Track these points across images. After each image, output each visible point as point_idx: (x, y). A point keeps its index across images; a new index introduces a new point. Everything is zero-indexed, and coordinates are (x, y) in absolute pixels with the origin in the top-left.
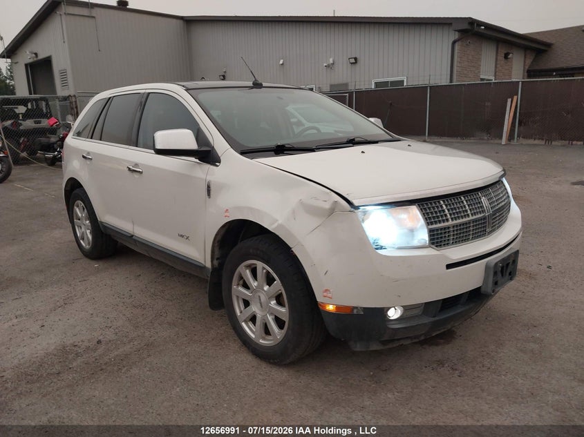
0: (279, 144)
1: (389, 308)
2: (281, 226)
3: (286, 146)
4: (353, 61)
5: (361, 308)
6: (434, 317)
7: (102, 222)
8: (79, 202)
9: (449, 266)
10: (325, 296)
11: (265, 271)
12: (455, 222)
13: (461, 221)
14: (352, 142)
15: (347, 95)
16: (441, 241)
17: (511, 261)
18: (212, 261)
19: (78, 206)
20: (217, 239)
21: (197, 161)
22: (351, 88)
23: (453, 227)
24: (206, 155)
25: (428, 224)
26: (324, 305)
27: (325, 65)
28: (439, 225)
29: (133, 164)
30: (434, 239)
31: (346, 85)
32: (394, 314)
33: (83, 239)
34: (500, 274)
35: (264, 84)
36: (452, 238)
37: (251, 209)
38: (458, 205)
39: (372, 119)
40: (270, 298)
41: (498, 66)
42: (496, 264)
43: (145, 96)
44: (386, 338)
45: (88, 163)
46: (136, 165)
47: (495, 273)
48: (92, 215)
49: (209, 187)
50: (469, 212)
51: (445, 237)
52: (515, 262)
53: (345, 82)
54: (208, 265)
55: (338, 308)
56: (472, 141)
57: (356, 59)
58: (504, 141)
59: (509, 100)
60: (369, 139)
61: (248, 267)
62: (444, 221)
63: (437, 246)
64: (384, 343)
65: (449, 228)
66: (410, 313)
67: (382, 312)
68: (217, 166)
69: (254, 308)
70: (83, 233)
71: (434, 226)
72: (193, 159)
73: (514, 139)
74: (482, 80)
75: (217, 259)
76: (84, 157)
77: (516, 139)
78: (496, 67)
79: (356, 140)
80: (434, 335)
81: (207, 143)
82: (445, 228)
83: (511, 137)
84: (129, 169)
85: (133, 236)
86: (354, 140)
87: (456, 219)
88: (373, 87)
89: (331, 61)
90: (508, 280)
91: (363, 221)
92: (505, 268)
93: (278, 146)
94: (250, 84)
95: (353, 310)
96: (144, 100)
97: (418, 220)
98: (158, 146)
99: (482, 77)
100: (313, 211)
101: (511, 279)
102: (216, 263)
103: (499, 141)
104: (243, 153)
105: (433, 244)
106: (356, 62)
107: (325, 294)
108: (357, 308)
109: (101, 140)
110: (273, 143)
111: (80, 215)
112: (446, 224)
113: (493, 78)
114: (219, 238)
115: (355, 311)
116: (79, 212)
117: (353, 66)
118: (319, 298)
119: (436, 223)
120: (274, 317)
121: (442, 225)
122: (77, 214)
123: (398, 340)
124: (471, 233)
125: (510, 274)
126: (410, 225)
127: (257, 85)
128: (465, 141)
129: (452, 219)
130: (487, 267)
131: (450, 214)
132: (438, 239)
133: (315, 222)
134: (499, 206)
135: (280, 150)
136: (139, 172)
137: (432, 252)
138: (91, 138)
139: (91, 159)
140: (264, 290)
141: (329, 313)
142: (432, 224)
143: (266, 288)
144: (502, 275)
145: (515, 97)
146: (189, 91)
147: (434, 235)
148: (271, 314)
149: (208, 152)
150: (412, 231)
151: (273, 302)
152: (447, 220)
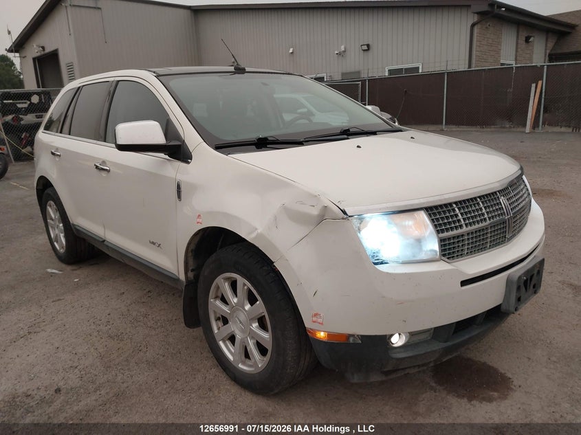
0: (261, 136)
1: (392, 335)
2: (260, 236)
3: (269, 139)
4: (365, 48)
5: (358, 336)
6: (446, 342)
7: (74, 225)
8: (52, 203)
9: (464, 283)
10: (314, 322)
11: (246, 287)
12: (470, 228)
13: (476, 226)
14: (346, 134)
15: (360, 83)
16: (453, 252)
17: (535, 272)
18: (186, 273)
19: (50, 206)
20: (190, 250)
21: (167, 157)
22: (364, 76)
23: (468, 234)
24: (177, 151)
25: (438, 232)
26: (314, 331)
27: (336, 52)
28: (451, 233)
29: (100, 162)
30: (445, 250)
31: (359, 72)
32: (397, 341)
33: (57, 242)
34: (523, 289)
35: (247, 69)
36: (466, 247)
37: (226, 215)
38: (473, 208)
39: (370, 107)
40: (252, 320)
41: (519, 50)
42: (520, 277)
43: (114, 85)
44: (389, 368)
45: (57, 159)
46: (104, 162)
47: (519, 288)
48: (64, 217)
49: (179, 187)
50: (486, 216)
51: (458, 246)
52: (540, 273)
53: (357, 69)
54: (182, 277)
55: (330, 335)
56: (493, 129)
57: (368, 46)
58: (528, 129)
59: (534, 85)
60: (366, 130)
61: (227, 279)
62: (456, 228)
63: (448, 258)
64: (387, 373)
65: (463, 235)
66: (416, 339)
67: (385, 340)
68: (188, 163)
69: (233, 327)
70: (57, 235)
71: (446, 234)
72: (162, 155)
73: (538, 127)
74: (502, 64)
75: (192, 270)
76: (53, 154)
77: (540, 127)
78: (517, 51)
79: (351, 130)
80: (444, 360)
81: (177, 136)
82: (458, 237)
83: (535, 125)
84: (97, 167)
85: (104, 241)
86: (348, 130)
87: (470, 224)
88: (387, 74)
89: (343, 48)
90: (532, 295)
91: (359, 230)
92: (529, 282)
93: (260, 139)
94: (232, 69)
95: (349, 338)
96: (112, 89)
97: (426, 227)
98: (120, 142)
99: (502, 61)
100: (298, 217)
101: (535, 292)
102: (191, 275)
103: (522, 129)
104: (218, 148)
105: (444, 255)
106: (368, 49)
107: (314, 319)
108: (353, 336)
109: (70, 134)
110: (254, 135)
111: (53, 216)
112: (459, 231)
113: (513, 62)
114: (193, 247)
115: (351, 340)
116: (52, 212)
117: (366, 53)
118: (308, 324)
119: (447, 230)
120: (255, 341)
121: (455, 232)
122: (50, 215)
123: (402, 369)
124: (489, 240)
125: (534, 287)
126: (416, 233)
127: (240, 70)
128: (485, 130)
129: (466, 225)
130: (509, 282)
131: (464, 219)
132: (450, 250)
133: (301, 231)
134: (520, 207)
135: (262, 144)
136: (106, 170)
137: (443, 266)
138: (61, 133)
139: (59, 156)
140: (245, 310)
141: (320, 341)
142: (442, 231)
143: (248, 307)
144: (526, 289)
145: (540, 82)
146: (160, 78)
147: (445, 245)
148: (252, 338)
149: (179, 146)
150: (419, 241)
151: (255, 325)
152: (461, 226)
